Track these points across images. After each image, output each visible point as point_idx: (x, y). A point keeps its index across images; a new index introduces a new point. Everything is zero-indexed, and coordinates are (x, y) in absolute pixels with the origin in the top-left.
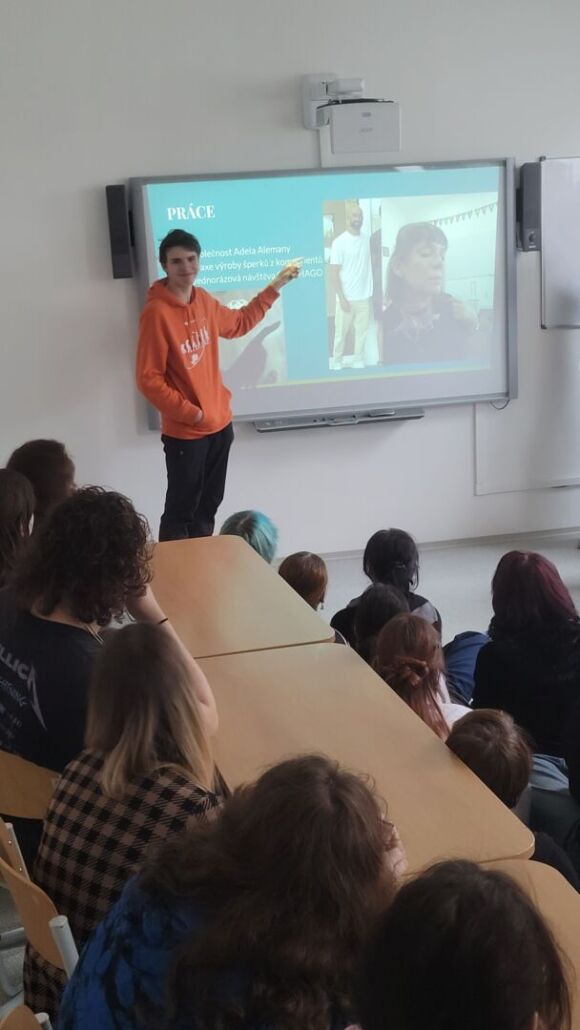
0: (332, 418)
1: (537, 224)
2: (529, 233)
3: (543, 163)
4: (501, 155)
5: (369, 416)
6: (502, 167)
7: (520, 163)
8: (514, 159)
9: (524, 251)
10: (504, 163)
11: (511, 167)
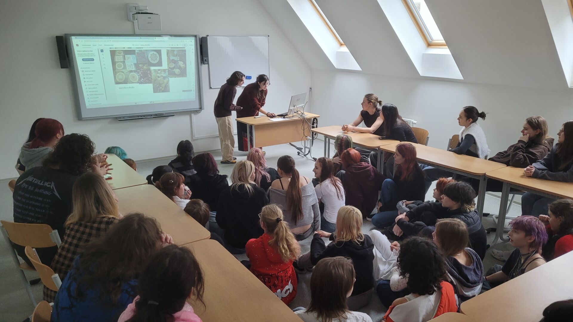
0: (144, 116)
1: (207, 56)
2: (205, 59)
3: (208, 37)
4: (195, 34)
5: (157, 115)
6: (195, 38)
7: (201, 37)
8: (199, 35)
9: (204, 64)
10: (196, 36)
11: (198, 38)
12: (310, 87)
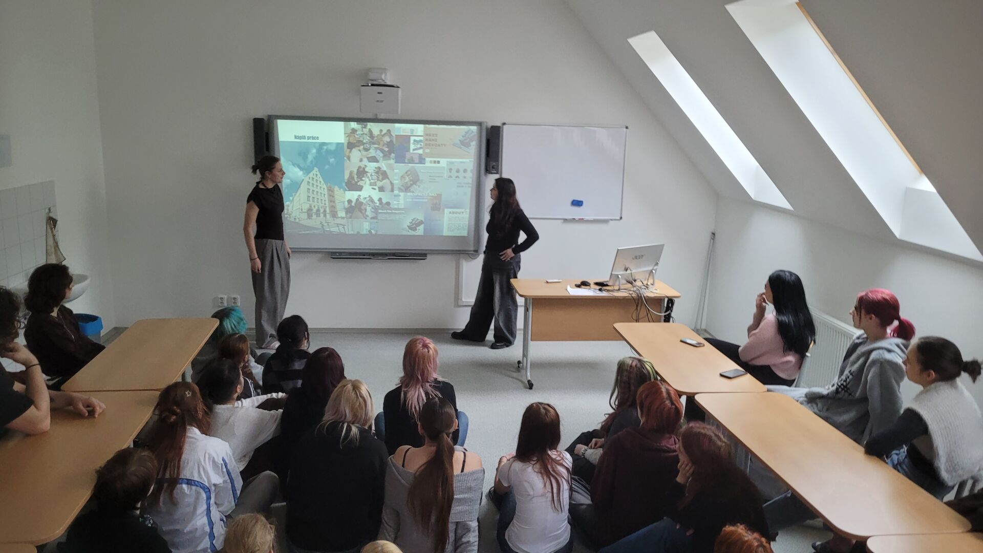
0: (374, 255)
1: (498, 159)
2: (492, 164)
3: (504, 126)
4: (479, 120)
5: (395, 255)
6: (479, 127)
7: (490, 125)
8: (487, 123)
9: (489, 173)
10: (481, 124)
11: (484, 127)
12: (713, 232)
